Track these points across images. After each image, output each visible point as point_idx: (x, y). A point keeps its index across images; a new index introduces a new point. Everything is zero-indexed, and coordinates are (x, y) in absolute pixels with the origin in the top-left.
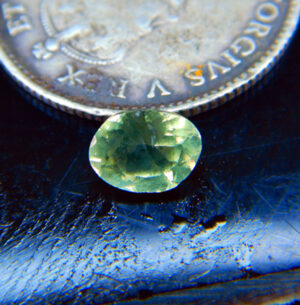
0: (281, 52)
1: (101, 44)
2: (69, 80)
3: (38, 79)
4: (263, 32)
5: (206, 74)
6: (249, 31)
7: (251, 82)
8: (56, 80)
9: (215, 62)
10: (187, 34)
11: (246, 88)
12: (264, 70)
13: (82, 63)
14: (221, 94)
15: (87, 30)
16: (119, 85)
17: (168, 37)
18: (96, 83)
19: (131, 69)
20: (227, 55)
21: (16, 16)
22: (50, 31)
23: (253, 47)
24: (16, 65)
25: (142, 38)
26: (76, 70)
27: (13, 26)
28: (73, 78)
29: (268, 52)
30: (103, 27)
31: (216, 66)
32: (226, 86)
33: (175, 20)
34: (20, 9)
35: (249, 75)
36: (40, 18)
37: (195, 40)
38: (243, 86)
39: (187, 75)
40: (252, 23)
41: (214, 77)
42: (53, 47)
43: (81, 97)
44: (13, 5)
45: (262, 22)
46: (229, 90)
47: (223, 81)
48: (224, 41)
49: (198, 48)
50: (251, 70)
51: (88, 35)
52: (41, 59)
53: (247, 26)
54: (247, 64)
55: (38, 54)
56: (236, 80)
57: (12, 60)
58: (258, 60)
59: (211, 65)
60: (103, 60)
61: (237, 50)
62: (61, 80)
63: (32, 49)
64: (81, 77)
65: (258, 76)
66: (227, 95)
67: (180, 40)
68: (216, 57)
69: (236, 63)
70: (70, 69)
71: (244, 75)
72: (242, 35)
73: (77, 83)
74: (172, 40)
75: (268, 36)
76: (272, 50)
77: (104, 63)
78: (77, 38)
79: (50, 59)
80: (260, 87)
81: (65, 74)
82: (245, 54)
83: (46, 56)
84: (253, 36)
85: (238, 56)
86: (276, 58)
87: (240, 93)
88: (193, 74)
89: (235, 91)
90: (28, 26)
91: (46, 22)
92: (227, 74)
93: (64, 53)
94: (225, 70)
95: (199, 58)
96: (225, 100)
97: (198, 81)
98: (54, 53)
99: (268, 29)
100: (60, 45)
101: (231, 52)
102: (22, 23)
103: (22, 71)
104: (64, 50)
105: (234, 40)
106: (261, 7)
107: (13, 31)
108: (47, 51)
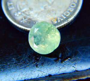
0: (76, 15)
1: (31, 12)
2: (23, 22)
3: (15, 21)
4: (72, 10)
5: (57, 20)
6: (68, 10)
7: (68, 22)
8: (20, 22)
9: (60, 17)
10: (53, 10)
11: (67, 24)
12: (72, 20)
13: (27, 17)
14: (61, 25)
15: (28, 9)
16: (36, 23)
17: (48, 11)
18: (30, 22)
19: (38, 19)
20: (63, 16)
21: (11, 5)
22: (19, 9)
23: (69, 14)
24: (10, 17)
25: (42, 11)
26: (25, 19)
27: (10, 8)
28: (24, 21)
29: (73, 15)
30: (32, 8)
32: (62, 23)
33: (50, 7)
34: (12, 4)
35: (68, 21)
36: (16, 6)
37: (55, 12)
38: (66, 24)
39: (53, 21)
40: (69, 8)
41: (59, 21)
42: (19, 13)
43: (26, 26)
44: (10, 2)
45: (72, 8)
46: (63, 24)
47: (61, 22)
48: (62, 12)
49: (55, 14)
50: (68, 20)
52: (17, 16)
53: (68, 9)
54: (67, 18)
55: (16, 15)
56: (65, 22)
57: (9, 16)
58: (70, 17)
59: (59, 18)
61: (65, 14)
62: (21, 21)
63: (14, 13)
64: (26, 21)
65: (70, 21)
67: (51, 12)
68: (60, 16)
69: (65, 18)
70: (24, 19)
71: (66, 21)
72: (67, 11)
73: (25, 22)
74: (49, 12)
75: (73, 11)
76: (74, 15)
77: (32, 17)
78: (26, 11)
80: (71, 24)
81: (22, 20)
82: (67, 16)
83: (18, 15)
84: (69, 11)
85: (65, 16)
86: (75, 17)
87: (65, 25)
88: (54, 20)
89: (64, 25)
90: (13, 8)
91: (18, 7)
92: (63, 20)
93: (22, 15)
94: (62, 20)
95: (56, 16)
96: (62, 27)
97: (55, 22)
98: (20, 15)
99: (73, 9)
100: (21, 13)
101: (64, 15)
102: (12, 7)
103: (11, 19)
104: (22, 14)
105: (65, 12)
106: (72, 4)
107: (10, 9)
108: (18, 14)
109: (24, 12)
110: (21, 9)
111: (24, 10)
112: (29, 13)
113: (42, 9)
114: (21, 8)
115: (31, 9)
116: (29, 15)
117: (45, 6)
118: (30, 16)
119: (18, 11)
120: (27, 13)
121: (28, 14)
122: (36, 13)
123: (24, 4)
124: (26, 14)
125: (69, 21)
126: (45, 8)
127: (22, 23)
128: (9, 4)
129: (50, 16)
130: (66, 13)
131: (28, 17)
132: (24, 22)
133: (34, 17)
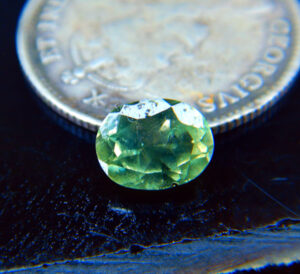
0: (286, 88)
2: (92, 102)
3: (65, 99)
4: (269, 71)
5: (217, 102)
6: (256, 69)
7: (257, 111)
8: (81, 102)
9: (224, 92)
10: (200, 69)
11: (253, 117)
12: (269, 103)
13: (105, 88)
14: (229, 119)
15: (111, 62)
17: (183, 71)
20: (236, 88)
21: (49, 49)
22: (78, 62)
23: (260, 82)
24: (47, 87)
26: (99, 93)
27: (45, 55)
28: (96, 100)
29: (274, 87)
30: (126, 60)
31: (226, 96)
32: (234, 113)
34: (52, 43)
35: (255, 105)
36: (69, 51)
37: (207, 74)
38: (250, 115)
39: (200, 102)
40: (259, 63)
41: (223, 105)
42: (80, 74)
44: (47, 38)
45: (269, 63)
46: (237, 116)
47: (231, 108)
48: (233, 76)
49: (210, 81)
50: (258, 101)
51: (112, 66)
52: (69, 84)
53: (254, 65)
54: (253, 97)
55: (66, 80)
56: (244, 108)
57: (43, 83)
58: (264, 93)
59: (221, 97)
60: (124, 87)
61: (245, 84)
62: (86, 101)
63: (61, 75)
64: (103, 100)
65: (263, 107)
66: (235, 121)
67: (195, 74)
68: (226, 89)
69: (244, 94)
70: (94, 93)
71: (251, 104)
72: (250, 72)
73: (99, 105)
74: (187, 74)
75: (273, 74)
76: (276, 85)
77: (125, 89)
79: (77, 84)
80: (264, 120)
81: (89, 96)
82: (253, 88)
83: (74, 82)
84: (260, 74)
85: (245, 90)
86: (280, 93)
87: (246, 120)
88: (204, 101)
89: (243, 118)
90: (58, 57)
91: (75, 54)
92: (236, 104)
93: (90, 81)
94: (234, 100)
95: (211, 89)
96: (233, 126)
97: (208, 108)
98: (81, 80)
99: (273, 68)
100: (87, 73)
101: (240, 86)
102: (53, 54)
103: (51, 92)
104: (90, 77)
105: (242, 75)
106: (268, 51)
107: (45, 60)
108: (75, 77)
109: (95, 73)
110: (85, 62)
111: (95, 66)
112: (114, 74)
113: (162, 64)
114: (87, 56)
115: (120, 63)
116: (115, 81)
117: (170, 53)
118: (118, 85)
119: (73, 68)
120: (107, 74)
121: (110, 77)
122: (140, 76)
123: (96, 45)
124: (105, 79)
125: (259, 107)
126: (172, 62)
127: (90, 106)
128: (41, 44)
129: (189, 86)
130: (247, 80)
131: (111, 87)
132: (95, 104)
133: (133, 89)
